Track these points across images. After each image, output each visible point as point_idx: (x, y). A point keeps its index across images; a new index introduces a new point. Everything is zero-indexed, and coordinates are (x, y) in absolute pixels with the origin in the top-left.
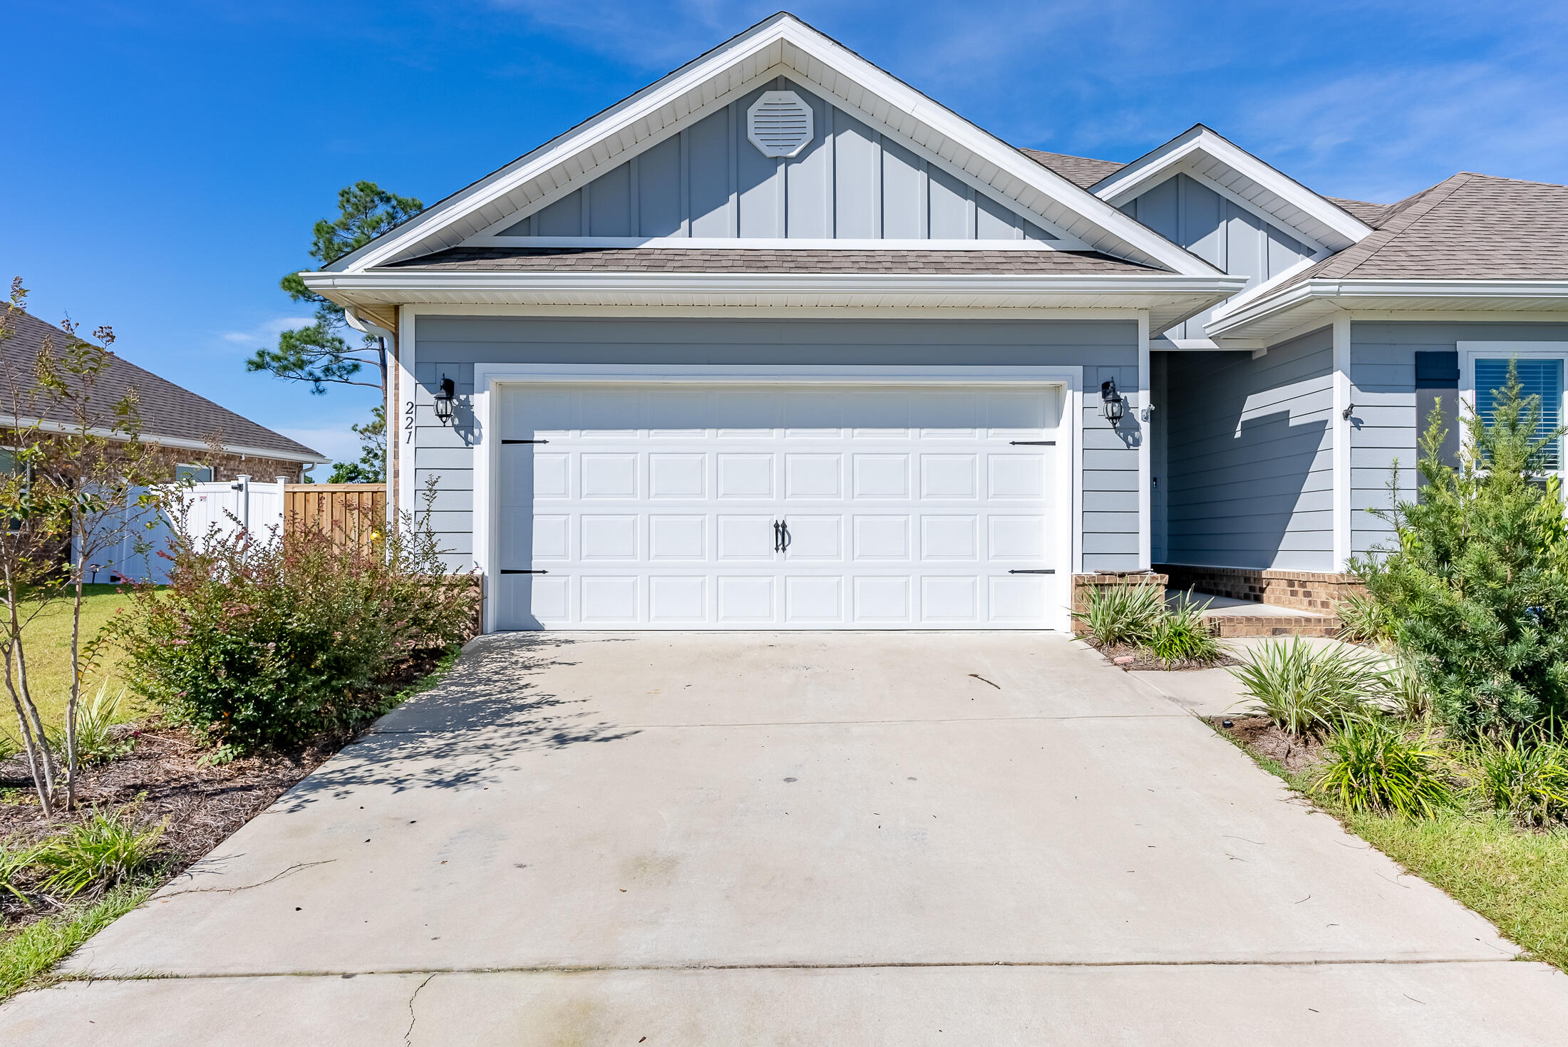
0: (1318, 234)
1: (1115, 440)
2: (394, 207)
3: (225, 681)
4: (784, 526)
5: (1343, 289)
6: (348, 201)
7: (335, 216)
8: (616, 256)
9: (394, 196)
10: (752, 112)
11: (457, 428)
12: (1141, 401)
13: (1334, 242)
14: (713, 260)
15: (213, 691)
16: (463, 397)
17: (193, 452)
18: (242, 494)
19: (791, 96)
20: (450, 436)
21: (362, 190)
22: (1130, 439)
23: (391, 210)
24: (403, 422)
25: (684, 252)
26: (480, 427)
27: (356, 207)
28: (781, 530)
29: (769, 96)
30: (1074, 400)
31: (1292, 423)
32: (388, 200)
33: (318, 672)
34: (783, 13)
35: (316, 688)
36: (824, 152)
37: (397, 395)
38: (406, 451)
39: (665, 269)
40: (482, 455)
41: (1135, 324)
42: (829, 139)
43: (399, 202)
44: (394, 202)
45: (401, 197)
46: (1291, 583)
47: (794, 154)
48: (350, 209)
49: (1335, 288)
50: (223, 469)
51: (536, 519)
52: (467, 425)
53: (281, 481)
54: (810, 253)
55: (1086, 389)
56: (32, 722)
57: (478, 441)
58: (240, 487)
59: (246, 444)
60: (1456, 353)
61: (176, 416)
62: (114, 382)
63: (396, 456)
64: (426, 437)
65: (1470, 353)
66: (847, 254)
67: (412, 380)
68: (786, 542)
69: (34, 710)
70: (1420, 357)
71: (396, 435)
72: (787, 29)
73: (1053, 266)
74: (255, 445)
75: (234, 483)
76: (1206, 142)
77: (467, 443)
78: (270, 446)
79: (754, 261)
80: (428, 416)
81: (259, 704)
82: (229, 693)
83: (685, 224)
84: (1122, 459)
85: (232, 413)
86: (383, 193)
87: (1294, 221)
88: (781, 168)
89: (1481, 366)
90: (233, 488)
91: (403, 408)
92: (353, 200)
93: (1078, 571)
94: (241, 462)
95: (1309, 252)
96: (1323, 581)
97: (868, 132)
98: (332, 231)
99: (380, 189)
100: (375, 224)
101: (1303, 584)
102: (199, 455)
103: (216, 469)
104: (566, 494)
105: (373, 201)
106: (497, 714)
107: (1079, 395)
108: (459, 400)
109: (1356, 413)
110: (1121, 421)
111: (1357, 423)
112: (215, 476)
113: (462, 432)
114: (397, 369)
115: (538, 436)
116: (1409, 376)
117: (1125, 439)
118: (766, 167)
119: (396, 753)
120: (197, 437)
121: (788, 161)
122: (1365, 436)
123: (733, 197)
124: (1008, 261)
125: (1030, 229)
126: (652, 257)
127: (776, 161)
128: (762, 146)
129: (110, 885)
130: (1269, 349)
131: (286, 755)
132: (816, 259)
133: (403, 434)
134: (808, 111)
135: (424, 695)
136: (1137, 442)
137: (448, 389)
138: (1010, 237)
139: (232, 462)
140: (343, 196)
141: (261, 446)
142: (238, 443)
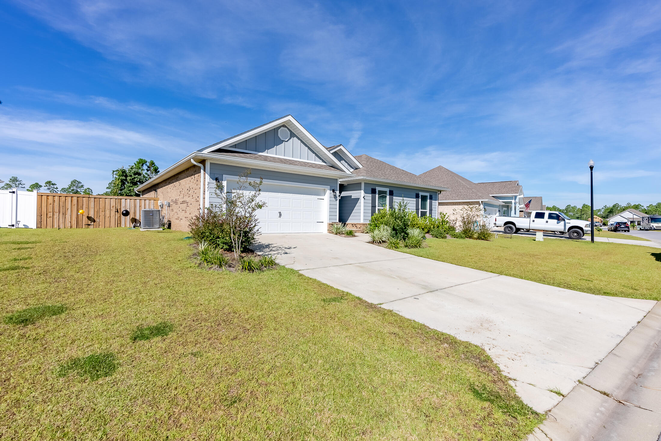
0: (355, 165)
1: (335, 200)
4: (280, 213)
10: (279, 130)
11: (219, 189)
12: (338, 193)
13: (357, 167)
14: (274, 160)
16: (221, 181)
18: (14, 195)
19: (286, 129)
24: (206, 186)
25: (267, 157)
26: (224, 189)
29: (282, 128)
30: (329, 192)
31: (352, 198)
34: (290, 115)
36: (291, 140)
37: (205, 180)
38: (207, 193)
41: (337, 179)
42: (292, 138)
46: (352, 225)
47: (286, 140)
54: (289, 160)
55: (330, 190)
57: (223, 192)
58: (14, 192)
60: (376, 189)
65: (378, 189)
66: (294, 161)
67: (209, 177)
68: (281, 216)
70: (372, 189)
71: (204, 189)
72: (291, 118)
76: (342, 147)
80: (212, 185)
83: (267, 150)
84: (335, 203)
87: (350, 161)
89: (379, 191)
90: (10, 192)
91: (207, 183)
93: (328, 222)
95: (353, 168)
96: (360, 224)
97: (299, 139)
101: (355, 225)
109: (364, 197)
110: (335, 197)
111: (364, 199)
114: (205, 174)
116: (370, 192)
118: (281, 142)
122: (366, 201)
123: (276, 146)
124: (320, 167)
125: (324, 161)
126: (259, 157)
127: (283, 141)
128: (281, 138)
130: (348, 184)
132: (291, 162)
133: (207, 189)
134: (289, 132)
136: (337, 200)
137: (217, 180)
138: (320, 162)
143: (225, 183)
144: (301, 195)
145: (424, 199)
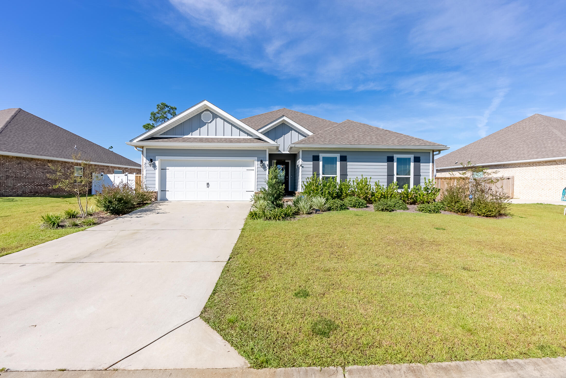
1: (262, 169)
2: (170, 109)
3: (108, 204)
4: (208, 183)
5: (295, 146)
6: (159, 107)
7: (156, 111)
8: (179, 139)
9: (170, 106)
10: (202, 115)
11: (153, 167)
12: (267, 163)
14: (195, 140)
15: (107, 205)
16: (154, 162)
17: (118, 167)
18: (127, 176)
19: (209, 112)
20: (152, 168)
21: (162, 105)
22: (265, 169)
23: (169, 109)
24: (144, 166)
25: (190, 138)
26: (157, 167)
27: (161, 108)
28: (208, 184)
29: (205, 112)
30: (256, 163)
32: (168, 107)
33: (122, 203)
34: (205, 100)
35: (121, 206)
36: (214, 121)
37: (143, 162)
38: (144, 171)
39: (186, 142)
40: (157, 172)
41: (266, 150)
42: (215, 119)
43: (171, 107)
44: (170, 107)
45: (171, 106)
47: (209, 122)
48: (159, 109)
49: (294, 146)
50: (124, 171)
51: (167, 182)
52: (154, 166)
53: (134, 174)
54: (211, 138)
55: (258, 161)
56: (81, 208)
57: (156, 169)
58: (126, 175)
59: (130, 165)
60: (319, 156)
61: (114, 160)
62: (101, 152)
63: (143, 172)
64: (148, 168)
65: (321, 156)
66: (217, 139)
67: (146, 159)
68: (209, 186)
69: (82, 206)
70: (313, 156)
71: (143, 168)
72: (206, 102)
73: (250, 141)
74: (132, 166)
75: (125, 174)
76: (285, 118)
77: (155, 169)
78: (135, 166)
79: (201, 140)
80: (148, 165)
81: (113, 208)
82: (109, 206)
83: (191, 133)
84: (264, 173)
85: (127, 159)
86: (167, 105)
87: (299, 130)
88: (207, 124)
89: (323, 158)
90: (125, 175)
91: (144, 164)
92: (160, 107)
93: (256, 191)
94: (128, 169)
95: (305, 137)
97: (222, 119)
98: (155, 114)
99: (166, 104)
100: (165, 113)
102: (119, 168)
103: (123, 171)
104: (172, 178)
105: (164, 107)
106: (151, 211)
107: (256, 162)
108: (153, 162)
109: (302, 165)
110: (264, 167)
111: (303, 167)
112: (123, 172)
113: (154, 168)
114: (143, 157)
115: (167, 168)
116: (311, 159)
117: (264, 169)
118: (205, 124)
119: (133, 215)
120: (118, 164)
121: (208, 123)
122: (304, 169)
123: (199, 129)
124: (245, 141)
125: (248, 134)
126: (185, 139)
127: (206, 123)
128: (204, 120)
129: (90, 225)
131: (117, 215)
132: (212, 140)
133: (144, 168)
134: (212, 115)
135: (142, 209)
136: (266, 170)
137: (151, 161)
138: (245, 136)
139: (127, 169)
140: (157, 106)
141: (133, 166)
142: (128, 165)
143: (157, 163)
144: (228, 167)
145: (403, 163)
